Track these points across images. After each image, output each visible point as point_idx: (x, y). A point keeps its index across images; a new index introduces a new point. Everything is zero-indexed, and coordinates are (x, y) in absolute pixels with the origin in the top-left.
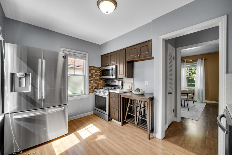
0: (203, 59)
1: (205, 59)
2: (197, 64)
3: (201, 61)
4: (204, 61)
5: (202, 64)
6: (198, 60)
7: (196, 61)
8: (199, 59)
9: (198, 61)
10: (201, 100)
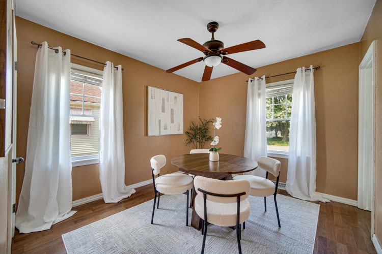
0: (311, 67)
1: (316, 69)
2: (295, 85)
3: (306, 76)
4: (314, 74)
5: (307, 82)
6: (296, 72)
7: (291, 75)
8: (299, 70)
9: (297, 76)
10: (306, 192)
